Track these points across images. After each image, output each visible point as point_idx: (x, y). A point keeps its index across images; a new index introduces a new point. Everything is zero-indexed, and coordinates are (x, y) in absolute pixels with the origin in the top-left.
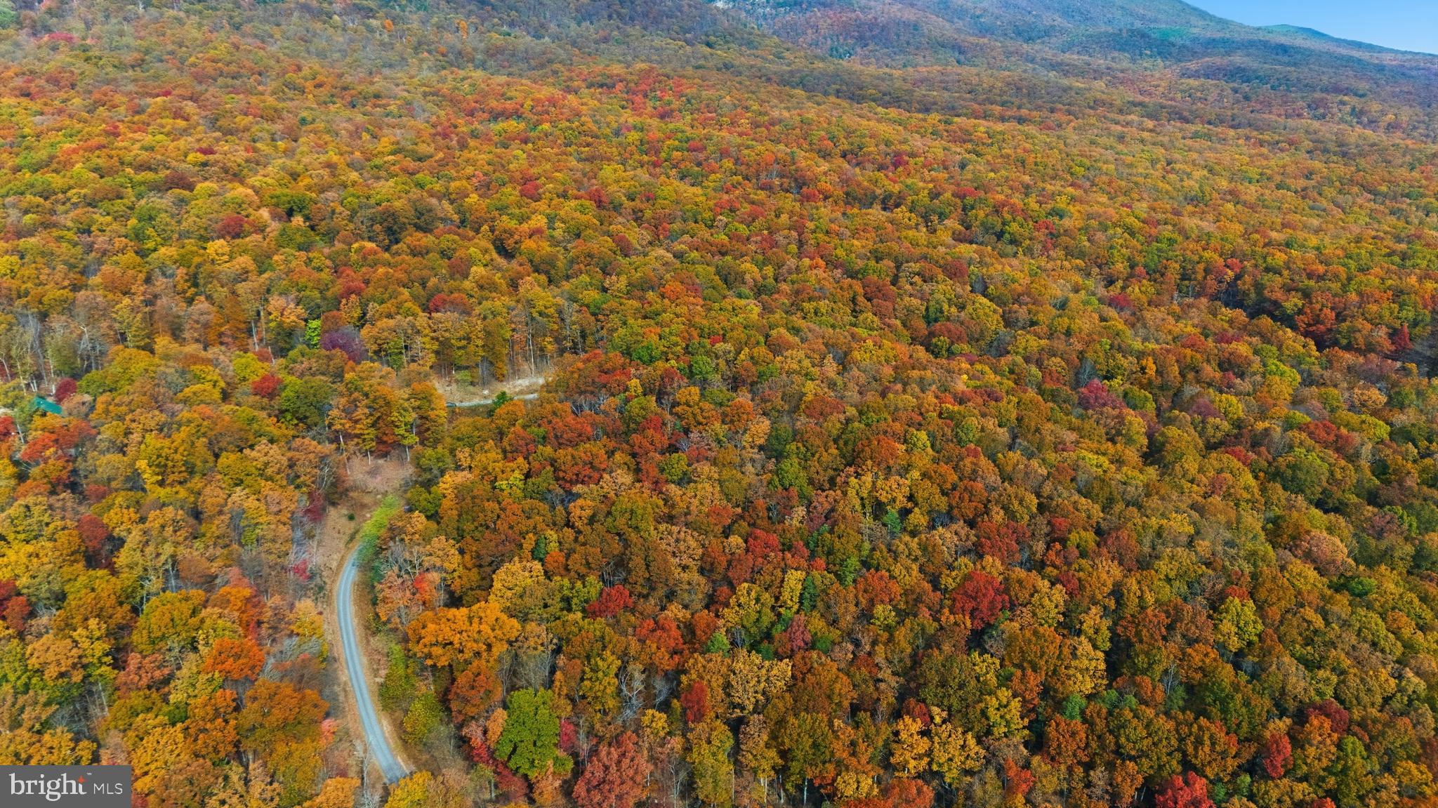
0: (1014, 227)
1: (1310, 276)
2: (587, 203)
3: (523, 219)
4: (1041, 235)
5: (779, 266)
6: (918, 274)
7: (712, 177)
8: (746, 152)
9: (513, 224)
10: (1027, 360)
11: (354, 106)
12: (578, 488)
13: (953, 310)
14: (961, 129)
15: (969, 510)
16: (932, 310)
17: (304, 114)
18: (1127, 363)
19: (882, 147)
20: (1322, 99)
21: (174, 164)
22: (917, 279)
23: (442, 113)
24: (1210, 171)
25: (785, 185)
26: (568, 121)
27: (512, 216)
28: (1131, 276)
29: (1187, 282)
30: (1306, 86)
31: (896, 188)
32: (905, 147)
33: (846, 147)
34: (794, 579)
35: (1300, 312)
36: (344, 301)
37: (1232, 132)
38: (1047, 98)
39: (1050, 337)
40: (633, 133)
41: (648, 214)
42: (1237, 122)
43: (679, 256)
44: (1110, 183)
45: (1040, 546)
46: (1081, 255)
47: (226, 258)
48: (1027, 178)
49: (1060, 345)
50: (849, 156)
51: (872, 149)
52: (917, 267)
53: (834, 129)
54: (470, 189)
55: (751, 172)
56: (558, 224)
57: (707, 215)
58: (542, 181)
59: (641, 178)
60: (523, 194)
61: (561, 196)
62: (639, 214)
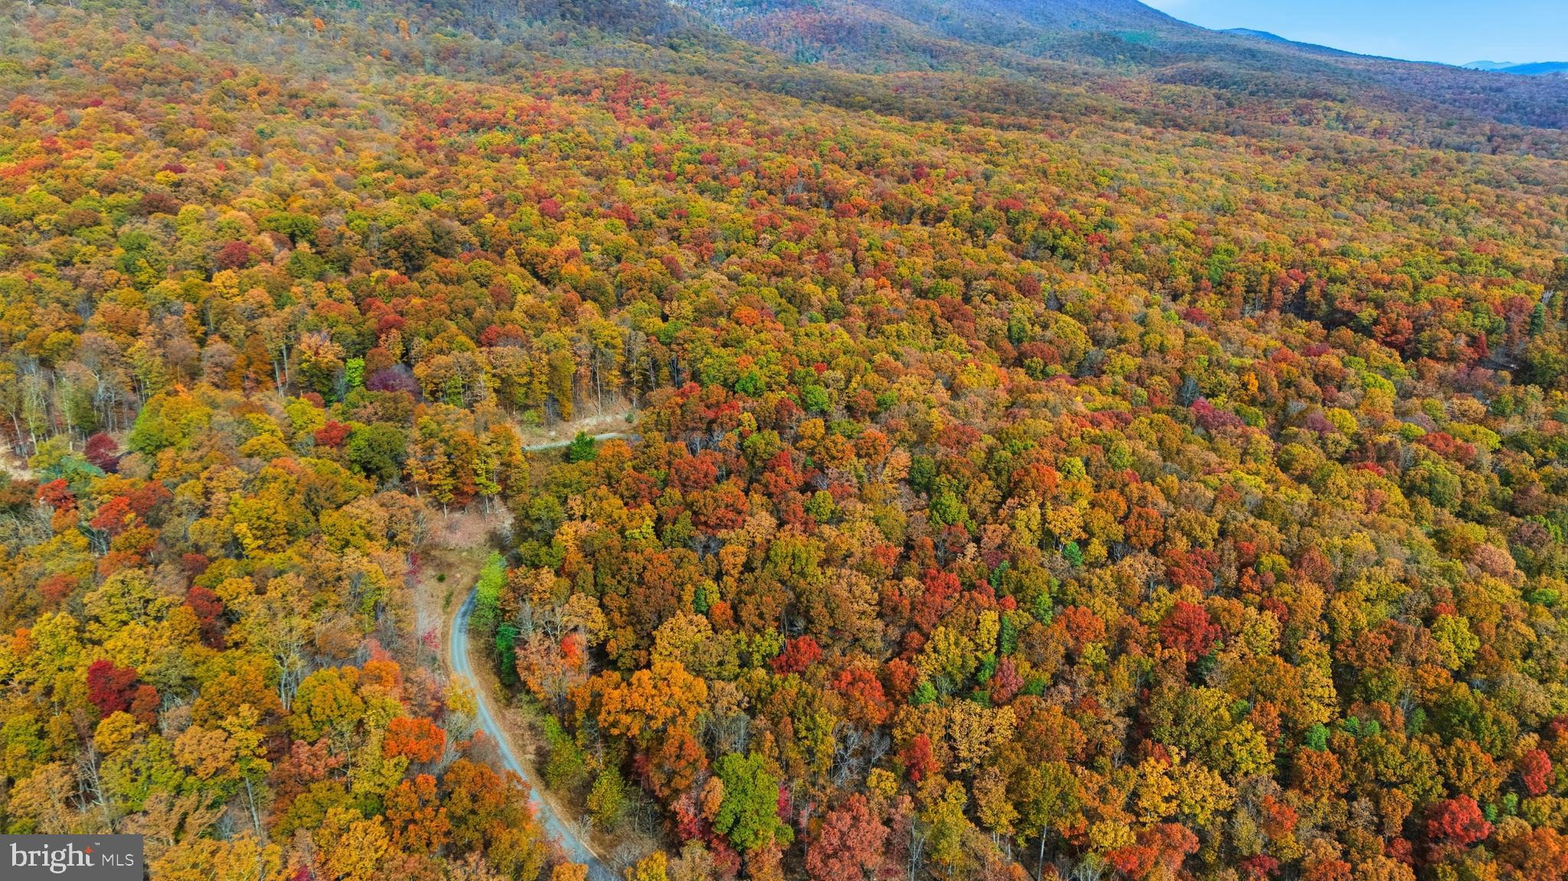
0: (1066, 241)
1: (1376, 285)
2: (617, 222)
3: (553, 241)
4: (1095, 248)
5: (843, 287)
6: (990, 292)
7: (734, 192)
8: (766, 164)
9: (543, 247)
10: (1127, 378)
11: (308, 117)
12: (722, 534)
13: (1037, 328)
14: (972, 139)
15: (1149, 537)
16: (1015, 329)
17: (262, 126)
18: (1230, 379)
19: (899, 158)
20: (1307, 105)
21: (142, 184)
22: (990, 297)
23: (411, 124)
24: (1228, 179)
25: (815, 200)
26: (561, 131)
27: (540, 238)
28: (1197, 289)
29: (1252, 295)
30: (1284, 91)
31: (934, 201)
32: (923, 158)
33: (861, 158)
34: (989, 620)
35: (1376, 322)
36: (383, 337)
37: (1231, 140)
38: (1038, 104)
39: (1144, 354)
40: (636, 144)
41: (686, 233)
42: (1231, 129)
43: (733, 277)
44: (1138, 192)
45: (1232, 573)
46: (1141, 269)
47: (235, 291)
48: (1056, 190)
49: (1155, 361)
50: (866, 168)
51: (889, 160)
52: (988, 285)
53: (842, 138)
54: (483, 209)
55: (775, 185)
56: (592, 246)
57: (749, 233)
58: (558, 198)
59: (664, 193)
60: (543, 213)
61: (586, 215)
62: (676, 234)
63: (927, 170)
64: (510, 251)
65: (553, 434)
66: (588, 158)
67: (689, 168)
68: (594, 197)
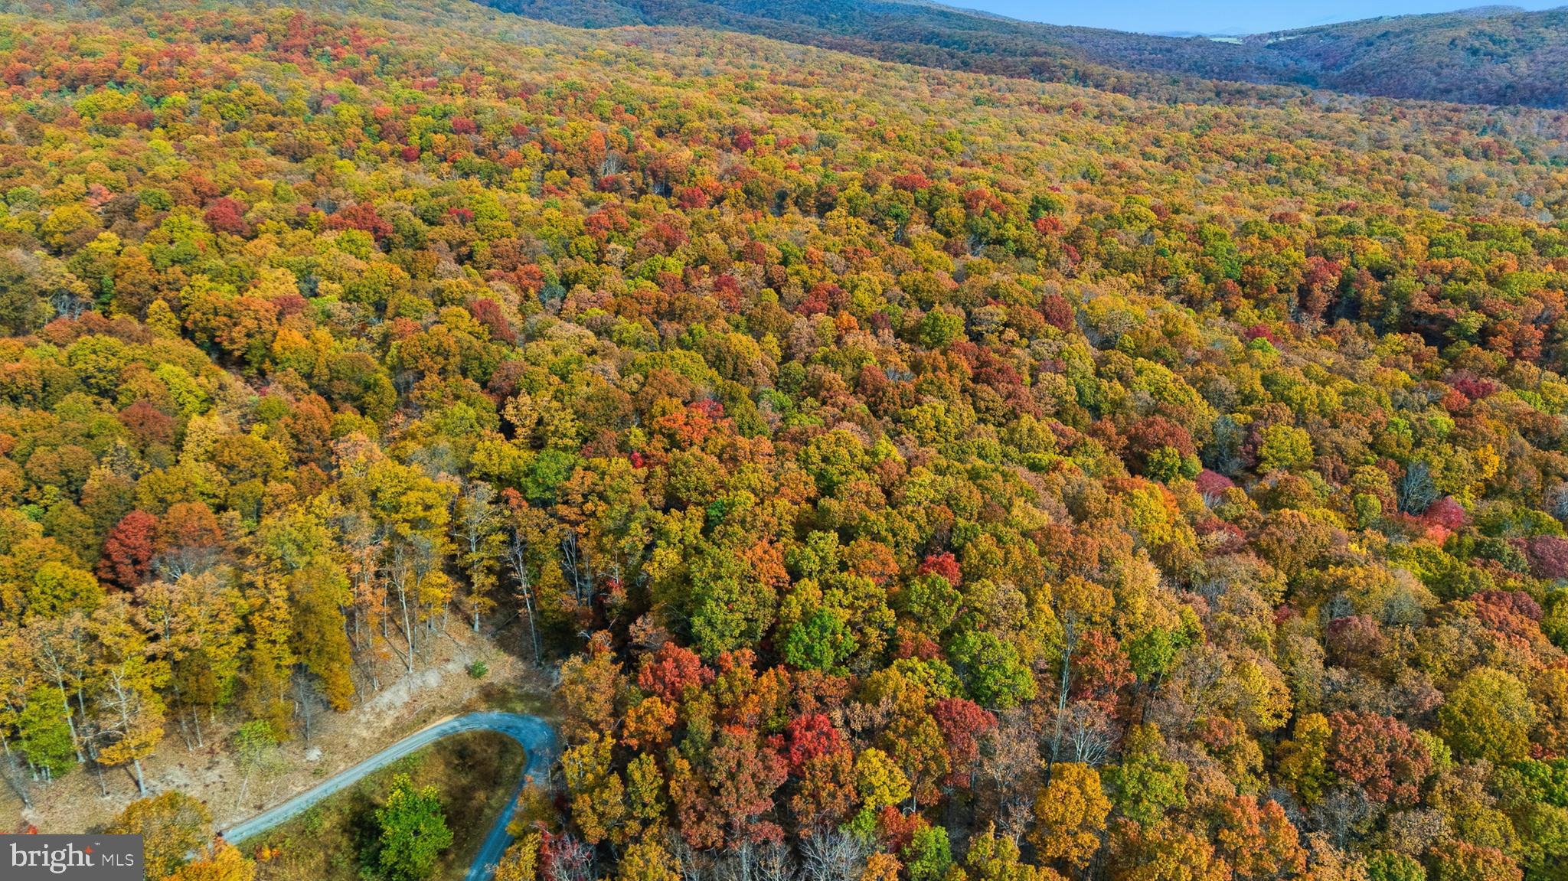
0: (1011, 230)
2: (356, 234)
3: (244, 281)
4: (1054, 239)
6: (1006, 325)
7: (517, 173)
8: (554, 131)
9: (225, 294)
19: (709, 121)
22: (1011, 334)
25: (639, 182)
26: (218, 87)
27: (216, 276)
28: (1222, 293)
33: (660, 122)
40: (344, 106)
41: (483, 249)
43: (601, 331)
51: (697, 124)
52: (1000, 313)
53: (621, 97)
54: (93, 222)
55: (577, 163)
56: (323, 285)
57: (587, 242)
58: (236, 196)
59: (424, 180)
60: (214, 225)
61: (297, 225)
62: (464, 250)
63: (751, 137)
64: (158, 305)
65: (314, 754)
66: (271, 127)
67: (439, 138)
68: (303, 192)
